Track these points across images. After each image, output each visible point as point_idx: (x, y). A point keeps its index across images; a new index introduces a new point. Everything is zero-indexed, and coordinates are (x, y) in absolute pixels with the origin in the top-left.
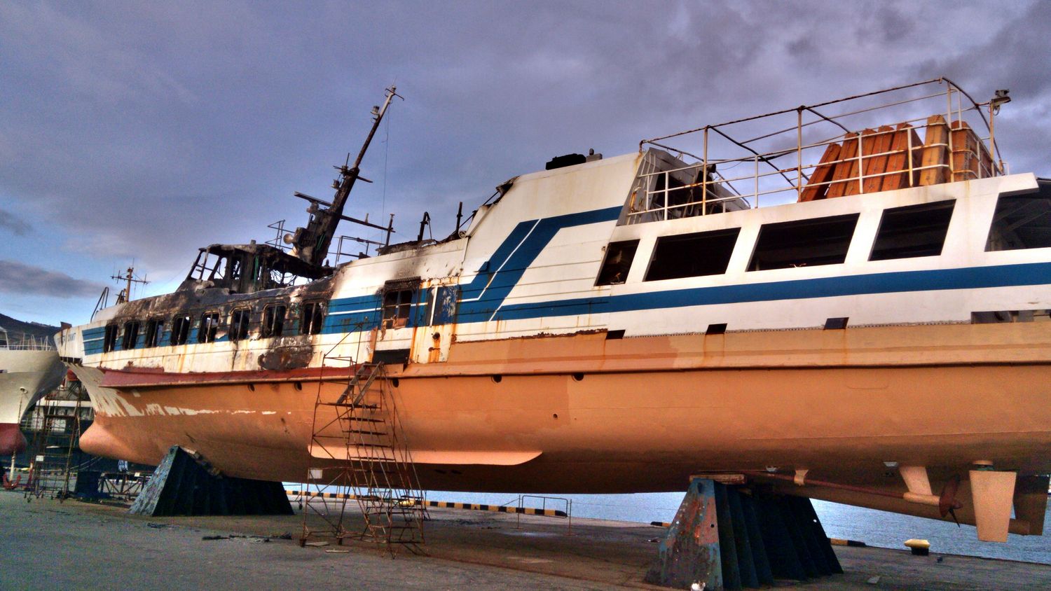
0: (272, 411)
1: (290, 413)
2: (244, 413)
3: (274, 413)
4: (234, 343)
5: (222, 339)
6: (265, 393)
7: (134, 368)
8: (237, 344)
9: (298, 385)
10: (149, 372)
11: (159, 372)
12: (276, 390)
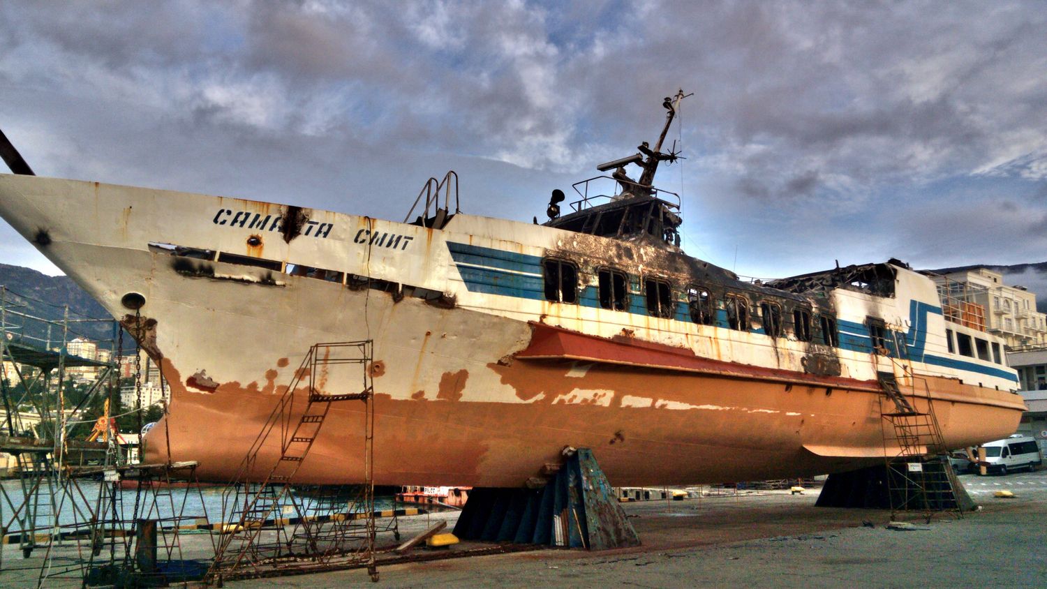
0: (797, 412)
1: (813, 415)
2: (766, 412)
3: (799, 414)
4: (773, 338)
5: (758, 331)
6: (799, 394)
7: (636, 340)
8: (775, 340)
9: (829, 390)
10: (669, 351)
11: (686, 354)
12: (810, 393)
